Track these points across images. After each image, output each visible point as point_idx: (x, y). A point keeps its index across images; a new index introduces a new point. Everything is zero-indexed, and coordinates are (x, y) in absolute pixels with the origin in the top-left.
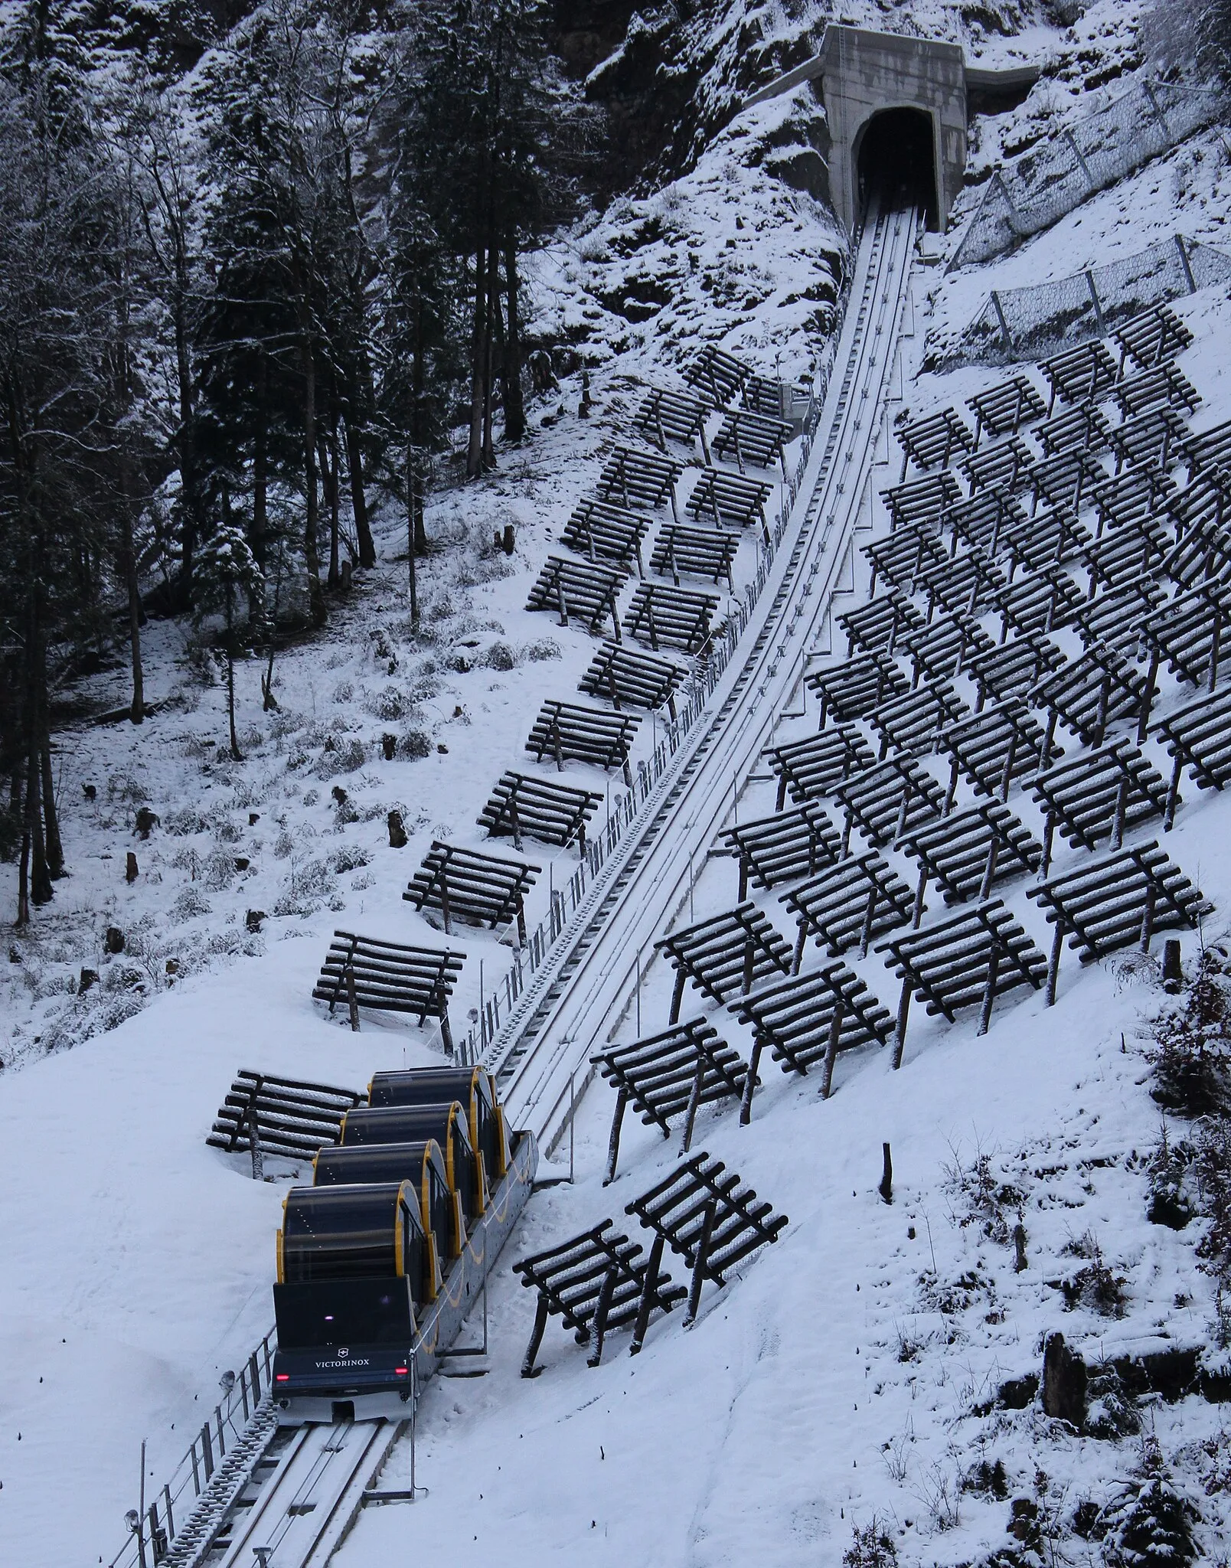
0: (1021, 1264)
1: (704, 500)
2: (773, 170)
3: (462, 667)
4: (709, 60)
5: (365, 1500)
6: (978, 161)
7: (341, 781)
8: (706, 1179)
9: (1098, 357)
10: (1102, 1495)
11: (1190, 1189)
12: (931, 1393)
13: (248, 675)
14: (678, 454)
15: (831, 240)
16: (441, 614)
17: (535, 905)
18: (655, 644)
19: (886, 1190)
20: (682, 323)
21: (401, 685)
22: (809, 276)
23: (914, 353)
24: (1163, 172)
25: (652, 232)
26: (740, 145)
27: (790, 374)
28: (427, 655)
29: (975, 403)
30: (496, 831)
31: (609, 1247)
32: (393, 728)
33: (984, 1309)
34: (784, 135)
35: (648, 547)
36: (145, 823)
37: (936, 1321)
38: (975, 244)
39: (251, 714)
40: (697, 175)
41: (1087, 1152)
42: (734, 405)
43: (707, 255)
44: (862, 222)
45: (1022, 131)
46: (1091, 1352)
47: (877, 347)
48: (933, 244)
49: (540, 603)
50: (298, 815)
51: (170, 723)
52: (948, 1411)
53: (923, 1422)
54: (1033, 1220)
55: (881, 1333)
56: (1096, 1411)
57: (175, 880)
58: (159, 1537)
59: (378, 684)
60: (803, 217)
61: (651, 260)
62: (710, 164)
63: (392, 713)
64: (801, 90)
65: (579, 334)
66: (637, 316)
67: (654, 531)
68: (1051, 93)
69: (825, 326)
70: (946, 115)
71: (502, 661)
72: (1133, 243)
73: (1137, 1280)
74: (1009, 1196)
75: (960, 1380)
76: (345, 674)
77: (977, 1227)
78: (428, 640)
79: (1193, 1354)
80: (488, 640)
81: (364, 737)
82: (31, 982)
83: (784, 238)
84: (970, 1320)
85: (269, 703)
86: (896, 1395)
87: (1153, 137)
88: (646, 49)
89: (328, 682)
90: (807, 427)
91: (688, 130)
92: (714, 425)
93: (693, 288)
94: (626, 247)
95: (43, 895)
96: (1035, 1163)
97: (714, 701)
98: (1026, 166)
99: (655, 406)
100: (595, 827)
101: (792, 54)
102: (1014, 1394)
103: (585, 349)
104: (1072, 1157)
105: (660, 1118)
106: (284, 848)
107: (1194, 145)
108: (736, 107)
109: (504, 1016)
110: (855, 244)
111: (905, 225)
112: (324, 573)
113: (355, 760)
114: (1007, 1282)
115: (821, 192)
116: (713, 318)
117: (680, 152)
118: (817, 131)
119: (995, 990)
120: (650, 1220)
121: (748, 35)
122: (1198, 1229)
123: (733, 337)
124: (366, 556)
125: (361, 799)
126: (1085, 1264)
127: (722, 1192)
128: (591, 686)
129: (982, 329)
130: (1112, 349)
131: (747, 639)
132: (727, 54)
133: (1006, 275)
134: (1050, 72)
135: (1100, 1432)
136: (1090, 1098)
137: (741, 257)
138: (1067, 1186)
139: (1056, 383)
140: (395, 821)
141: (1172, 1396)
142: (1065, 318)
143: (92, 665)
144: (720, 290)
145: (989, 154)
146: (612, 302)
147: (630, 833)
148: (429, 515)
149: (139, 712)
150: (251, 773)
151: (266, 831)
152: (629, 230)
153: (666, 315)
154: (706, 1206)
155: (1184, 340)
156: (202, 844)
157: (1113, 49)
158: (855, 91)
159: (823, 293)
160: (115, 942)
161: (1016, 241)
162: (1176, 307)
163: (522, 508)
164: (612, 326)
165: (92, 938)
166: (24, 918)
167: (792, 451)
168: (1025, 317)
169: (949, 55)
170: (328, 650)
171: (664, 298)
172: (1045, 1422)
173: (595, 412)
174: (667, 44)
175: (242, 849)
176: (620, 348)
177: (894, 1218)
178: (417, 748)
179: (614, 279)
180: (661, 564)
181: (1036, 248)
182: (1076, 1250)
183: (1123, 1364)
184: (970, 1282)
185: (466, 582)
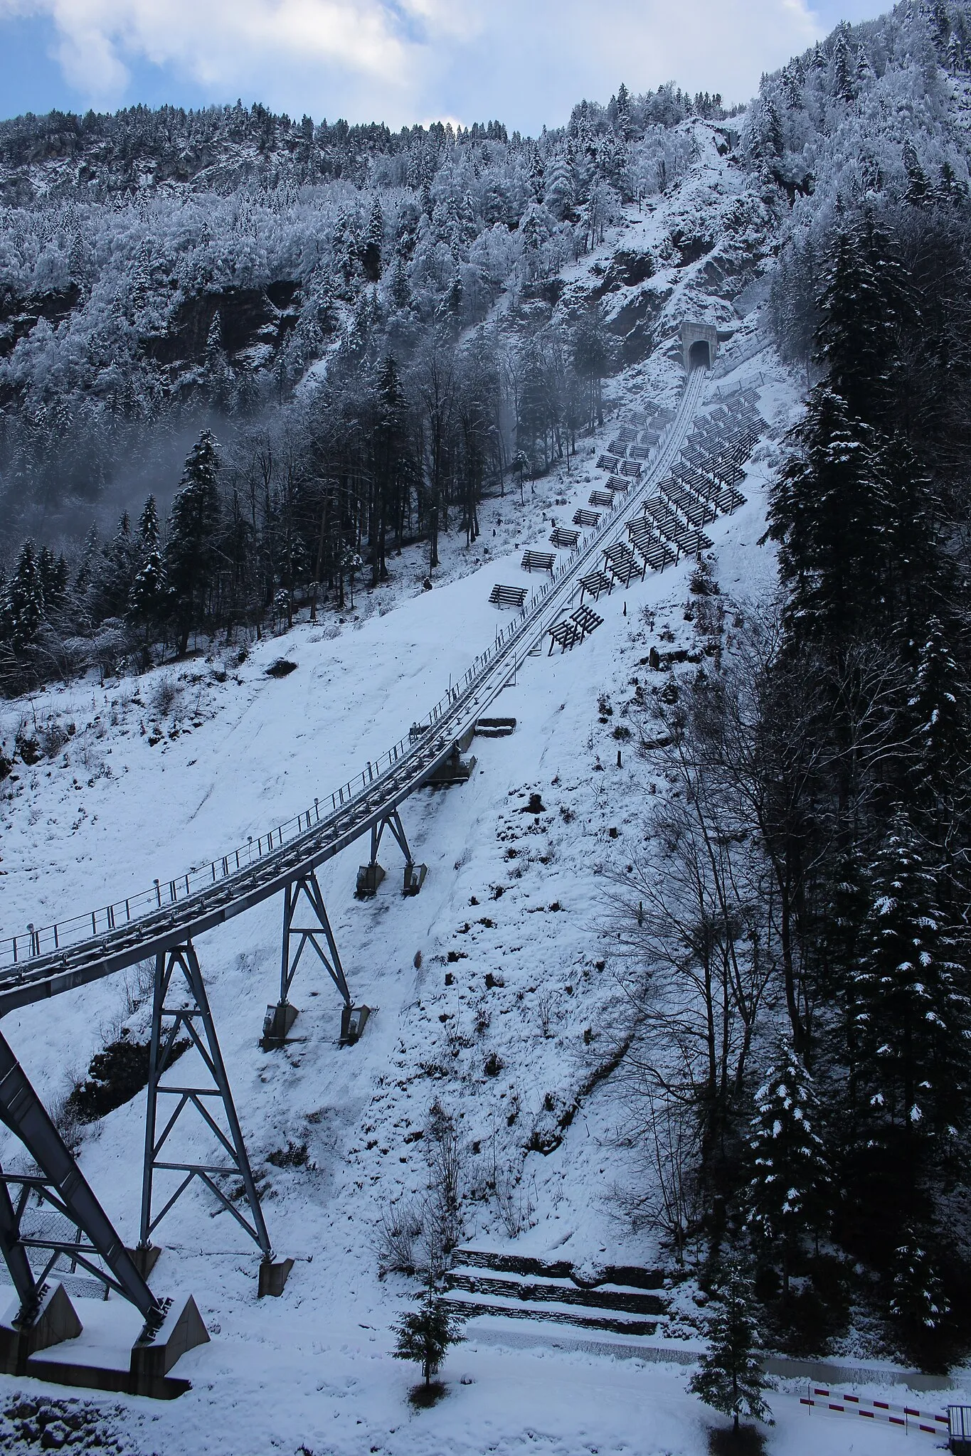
0: (652, 630)
1: (644, 439)
2: (669, 357)
3: (578, 482)
4: (655, 331)
5: (504, 686)
6: (720, 353)
7: (545, 511)
8: (585, 611)
9: (739, 403)
10: (659, 685)
11: (695, 613)
12: (626, 661)
13: (527, 485)
14: (640, 427)
15: (683, 373)
16: (576, 469)
17: (580, 541)
18: (626, 475)
19: (625, 613)
20: (646, 395)
21: (563, 487)
22: (677, 382)
23: (701, 400)
24: (760, 355)
25: (639, 373)
26: (661, 351)
27: (671, 407)
28: (571, 479)
29: (710, 414)
30: (576, 523)
31: (566, 626)
32: (559, 498)
33: (642, 641)
34: (672, 348)
35: (628, 451)
36: (499, 522)
37: (630, 644)
38: (717, 373)
39: (528, 495)
40: (652, 358)
41: (672, 603)
42: (656, 415)
43: (652, 378)
44: (691, 369)
45: (730, 346)
46: (660, 652)
47: (692, 400)
48: (709, 374)
49: (599, 466)
50: (535, 519)
51: (510, 497)
52: (629, 666)
53: (623, 668)
54: (656, 619)
55: (618, 647)
56: (661, 665)
57: (504, 535)
58: (454, 696)
59: (558, 486)
60: (676, 368)
61: (639, 379)
62: (654, 356)
63: (560, 494)
64: (676, 337)
65: (622, 398)
66: (636, 393)
67: (630, 447)
68: (737, 336)
69: (680, 395)
70: (712, 342)
71: (588, 480)
72: (753, 372)
73: (677, 634)
74: (652, 614)
75: (632, 658)
76: (552, 484)
77: (643, 621)
78: (572, 475)
79: (686, 651)
80: (585, 475)
81: (552, 500)
82: (466, 561)
83: (671, 374)
84: (638, 644)
85: (533, 492)
86: (618, 661)
87: (758, 347)
88: (640, 328)
89: (547, 486)
90: (673, 420)
91: (650, 348)
92: (649, 420)
93: (649, 386)
94: (633, 377)
95: (473, 540)
96: (659, 606)
97: (638, 489)
98: (731, 354)
99: (635, 415)
100: (600, 521)
101: (674, 329)
102: (643, 661)
103: (623, 402)
104: (669, 604)
105: (593, 594)
106: (530, 527)
107: (767, 349)
108: (661, 342)
109: (567, 568)
110: (690, 374)
111: (702, 369)
112: (549, 460)
113: (550, 505)
114: (648, 634)
115: (681, 362)
116: (653, 393)
117: (648, 353)
118: (680, 347)
119: (664, 564)
120: (575, 620)
121: (664, 324)
122: (695, 621)
123: (658, 398)
124: (561, 456)
125: (549, 516)
126: (665, 630)
127: (589, 614)
128: (608, 486)
129: (715, 395)
130: (742, 400)
131: (649, 473)
132: (659, 329)
133: (721, 382)
134: (737, 331)
135: (662, 670)
136: (676, 591)
137: (660, 378)
138: (666, 612)
139: (729, 408)
140: (553, 521)
141: (681, 662)
142: (736, 391)
143: (493, 484)
144: (655, 387)
145: (722, 351)
146: (629, 390)
147: (609, 522)
148: (576, 445)
149: (503, 495)
150: (525, 509)
151: (527, 523)
152: (634, 373)
153: (642, 393)
154: (585, 617)
155: (759, 397)
156: (511, 527)
157: (752, 325)
158: (690, 337)
159: (680, 386)
160: (486, 551)
161: (727, 373)
162: (757, 390)
163: (599, 442)
164: (629, 396)
165: (482, 550)
166: (468, 545)
167: (668, 426)
168: (726, 392)
169: (713, 328)
170: (549, 478)
171: (642, 389)
172: (649, 668)
173: (620, 418)
174: (646, 326)
175: (519, 528)
176: (631, 401)
177: (626, 619)
178: (564, 502)
179: (630, 385)
180: (631, 455)
181: (731, 374)
182: (665, 627)
183: (669, 654)
184: (640, 635)
185: (583, 461)
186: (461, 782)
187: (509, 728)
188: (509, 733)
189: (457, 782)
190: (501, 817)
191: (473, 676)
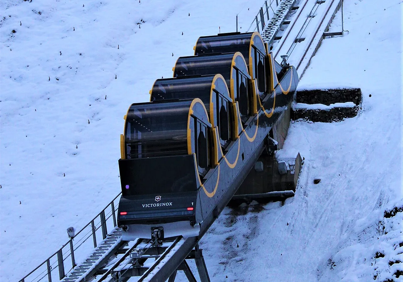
5: (324, 36)
186: (282, 199)
187: (351, 104)
188: (351, 113)
189: (275, 199)
190: (380, 255)
191: (267, 23)
